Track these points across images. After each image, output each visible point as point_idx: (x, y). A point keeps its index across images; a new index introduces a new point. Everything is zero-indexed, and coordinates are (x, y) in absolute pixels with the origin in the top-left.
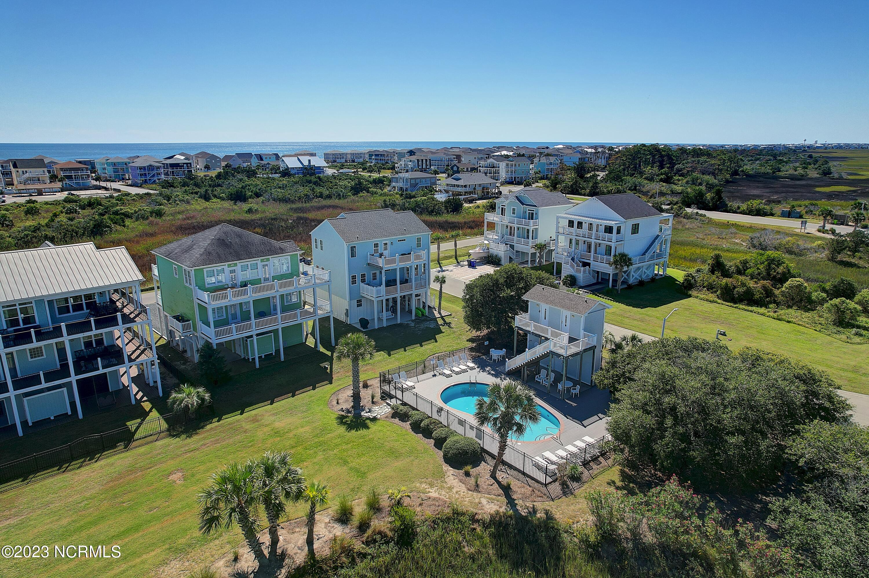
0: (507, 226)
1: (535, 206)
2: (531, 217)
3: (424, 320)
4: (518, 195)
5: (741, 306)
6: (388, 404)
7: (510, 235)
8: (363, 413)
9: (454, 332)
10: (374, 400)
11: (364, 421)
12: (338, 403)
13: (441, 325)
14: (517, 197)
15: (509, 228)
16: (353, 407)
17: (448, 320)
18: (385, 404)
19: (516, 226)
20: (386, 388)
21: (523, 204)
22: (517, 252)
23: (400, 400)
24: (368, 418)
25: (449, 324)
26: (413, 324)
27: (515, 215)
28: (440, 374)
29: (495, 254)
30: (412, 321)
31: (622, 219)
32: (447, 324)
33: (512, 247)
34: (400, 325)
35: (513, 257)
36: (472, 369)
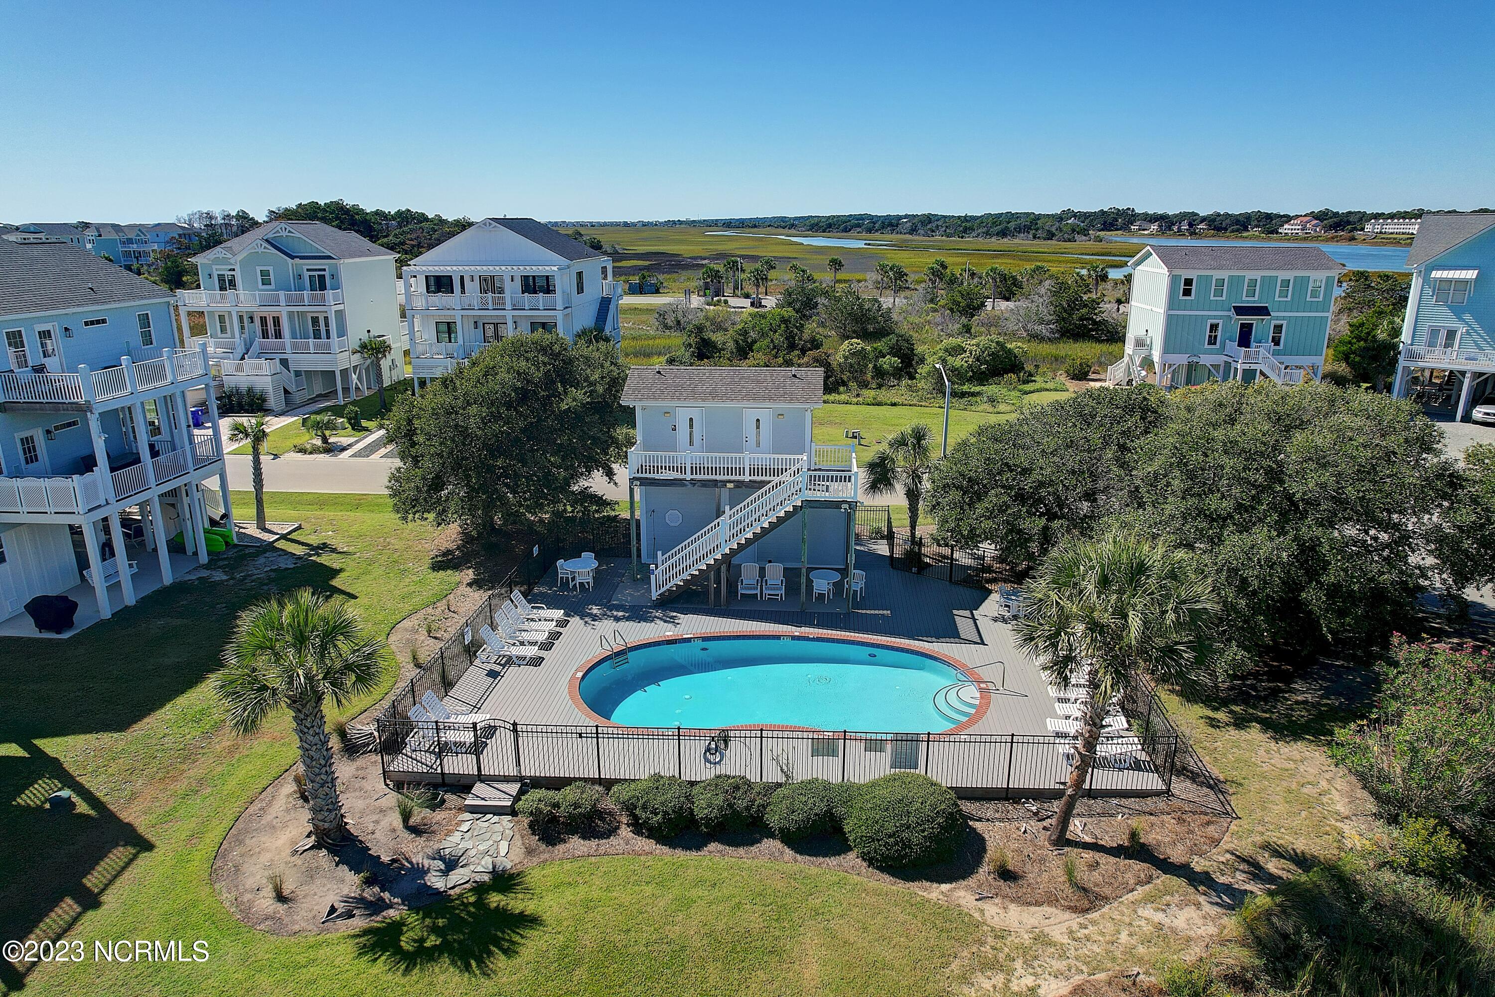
0: (251, 318)
1: (329, 258)
2: (320, 283)
3: (243, 557)
4: (271, 235)
6: (473, 810)
7: (265, 335)
8: (436, 881)
9: (371, 562)
10: (412, 822)
11: (480, 904)
12: (281, 898)
13: (311, 555)
14: (267, 240)
15: (257, 321)
16: (368, 882)
17: (314, 540)
18: (467, 816)
19: (283, 312)
20: (401, 764)
21: (292, 257)
22: (298, 374)
23: (507, 779)
24: (480, 889)
25: (324, 547)
26: (219, 576)
27: (273, 286)
28: (504, 666)
29: (244, 387)
30: (206, 567)
31: (564, 261)
32: (318, 547)
33: (284, 363)
34: (179, 588)
35: (292, 388)
36: (562, 623)
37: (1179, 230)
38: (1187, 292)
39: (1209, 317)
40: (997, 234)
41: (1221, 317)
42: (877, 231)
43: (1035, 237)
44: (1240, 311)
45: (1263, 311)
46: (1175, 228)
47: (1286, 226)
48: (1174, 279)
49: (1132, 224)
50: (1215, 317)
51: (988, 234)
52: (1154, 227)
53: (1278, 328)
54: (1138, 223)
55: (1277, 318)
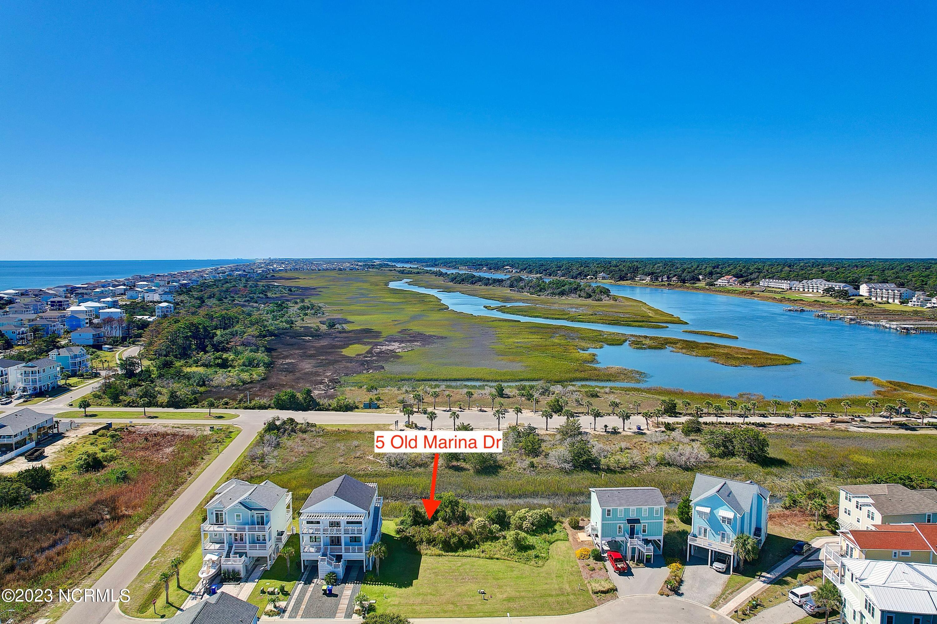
0: (236, 535)
1: (266, 510)
2: (261, 520)
4: (241, 501)
5: (461, 554)
15: (233, 535)
19: (245, 533)
21: (251, 509)
27: (240, 521)
29: (230, 569)
37: (662, 281)
38: (609, 515)
39: (618, 523)
40: (559, 294)
41: (622, 523)
42: (490, 284)
43: (580, 296)
44: (630, 521)
45: (637, 521)
46: (660, 280)
47: (719, 280)
48: (603, 511)
49: (636, 277)
50: (620, 523)
51: (553, 294)
52: (648, 278)
53: (645, 526)
54: (639, 276)
55: (644, 523)
